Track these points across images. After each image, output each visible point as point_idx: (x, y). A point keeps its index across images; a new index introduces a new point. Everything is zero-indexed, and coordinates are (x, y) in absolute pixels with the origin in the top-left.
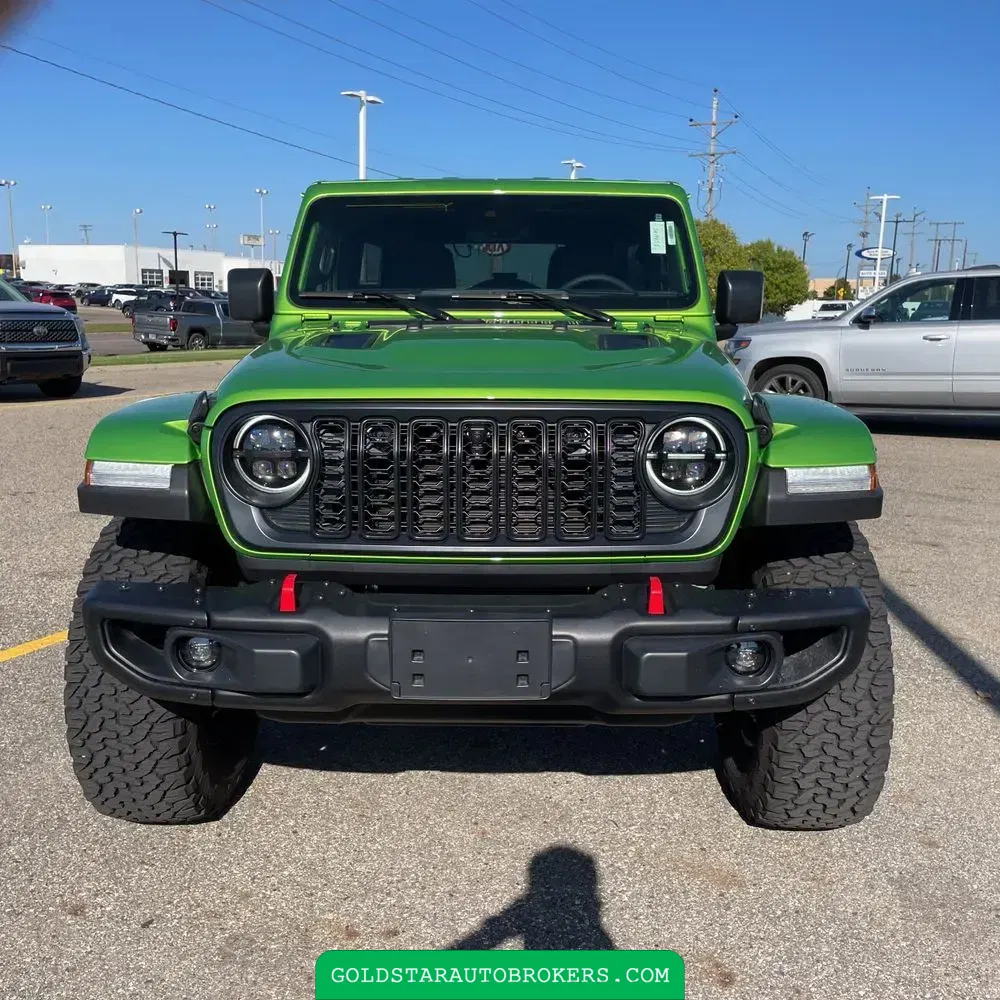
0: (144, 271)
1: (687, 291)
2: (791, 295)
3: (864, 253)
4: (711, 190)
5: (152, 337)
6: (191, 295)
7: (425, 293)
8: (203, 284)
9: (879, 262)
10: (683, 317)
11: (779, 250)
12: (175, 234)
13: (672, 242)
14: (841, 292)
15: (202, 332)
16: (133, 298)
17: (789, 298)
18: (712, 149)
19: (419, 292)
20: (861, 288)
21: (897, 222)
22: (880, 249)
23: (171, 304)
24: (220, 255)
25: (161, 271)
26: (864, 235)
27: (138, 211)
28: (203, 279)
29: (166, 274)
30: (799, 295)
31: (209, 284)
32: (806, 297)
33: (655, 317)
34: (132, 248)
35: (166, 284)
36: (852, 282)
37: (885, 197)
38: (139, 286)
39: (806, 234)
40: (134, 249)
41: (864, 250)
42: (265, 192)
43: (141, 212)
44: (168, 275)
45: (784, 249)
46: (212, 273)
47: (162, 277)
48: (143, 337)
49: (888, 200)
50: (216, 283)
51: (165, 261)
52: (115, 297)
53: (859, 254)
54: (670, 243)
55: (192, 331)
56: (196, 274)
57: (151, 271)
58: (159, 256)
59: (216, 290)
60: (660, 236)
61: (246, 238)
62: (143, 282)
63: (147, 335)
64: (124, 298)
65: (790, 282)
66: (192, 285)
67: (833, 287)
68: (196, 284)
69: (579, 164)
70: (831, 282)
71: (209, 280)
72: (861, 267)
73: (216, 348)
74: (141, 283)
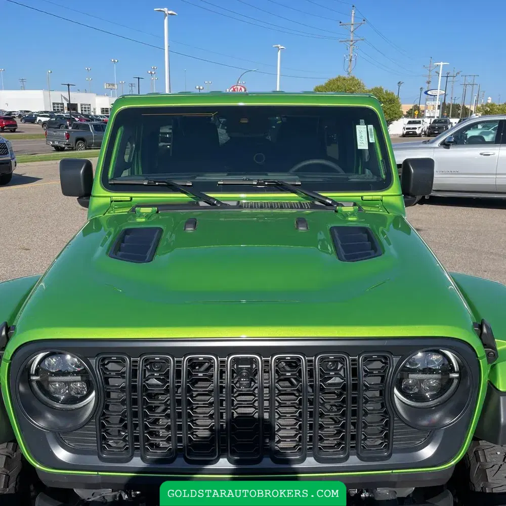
0: (54, 104)
1: (384, 176)
2: (392, 116)
3: (429, 93)
4: (351, 60)
5: (56, 143)
6: (79, 117)
7: (199, 179)
8: (85, 111)
9: (438, 97)
10: (383, 196)
11: (386, 92)
12: (68, 85)
13: (372, 140)
14: (416, 112)
15: (83, 140)
16: (48, 119)
17: (391, 117)
18: (351, 39)
19: (194, 178)
20: (427, 111)
21: (447, 77)
22: (439, 91)
23: (68, 123)
24: (94, 95)
25: (63, 104)
26: (428, 83)
27: (50, 71)
28: (85, 108)
29: (66, 105)
30: (397, 116)
31: (89, 111)
32: (400, 117)
33: (362, 197)
34: (47, 93)
35: (66, 111)
36: (422, 107)
37: (442, 64)
38: (51, 112)
39: (399, 83)
40: (48, 93)
41: (429, 91)
42: (116, 61)
43: (51, 72)
44: (66, 106)
45: (389, 92)
46: (90, 105)
47: (63, 107)
48: (51, 143)
49: (443, 65)
50: (92, 110)
51: (65, 98)
52: (38, 118)
53: (426, 93)
54: (371, 141)
55: (78, 140)
56: (81, 105)
57: (58, 104)
58: (62, 96)
59: (92, 114)
60: (363, 136)
61: (108, 85)
62: (54, 110)
63: (53, 142)
64: (43, 119)
65: (392, 108)
66: (80, 111)
67: (412, 109)
68: (82, 110)
69: (282, 47)
70: (411, 106)
71: (88, 108)
72: (427, 100)
73: (90, 149)
74: (52, 110)
